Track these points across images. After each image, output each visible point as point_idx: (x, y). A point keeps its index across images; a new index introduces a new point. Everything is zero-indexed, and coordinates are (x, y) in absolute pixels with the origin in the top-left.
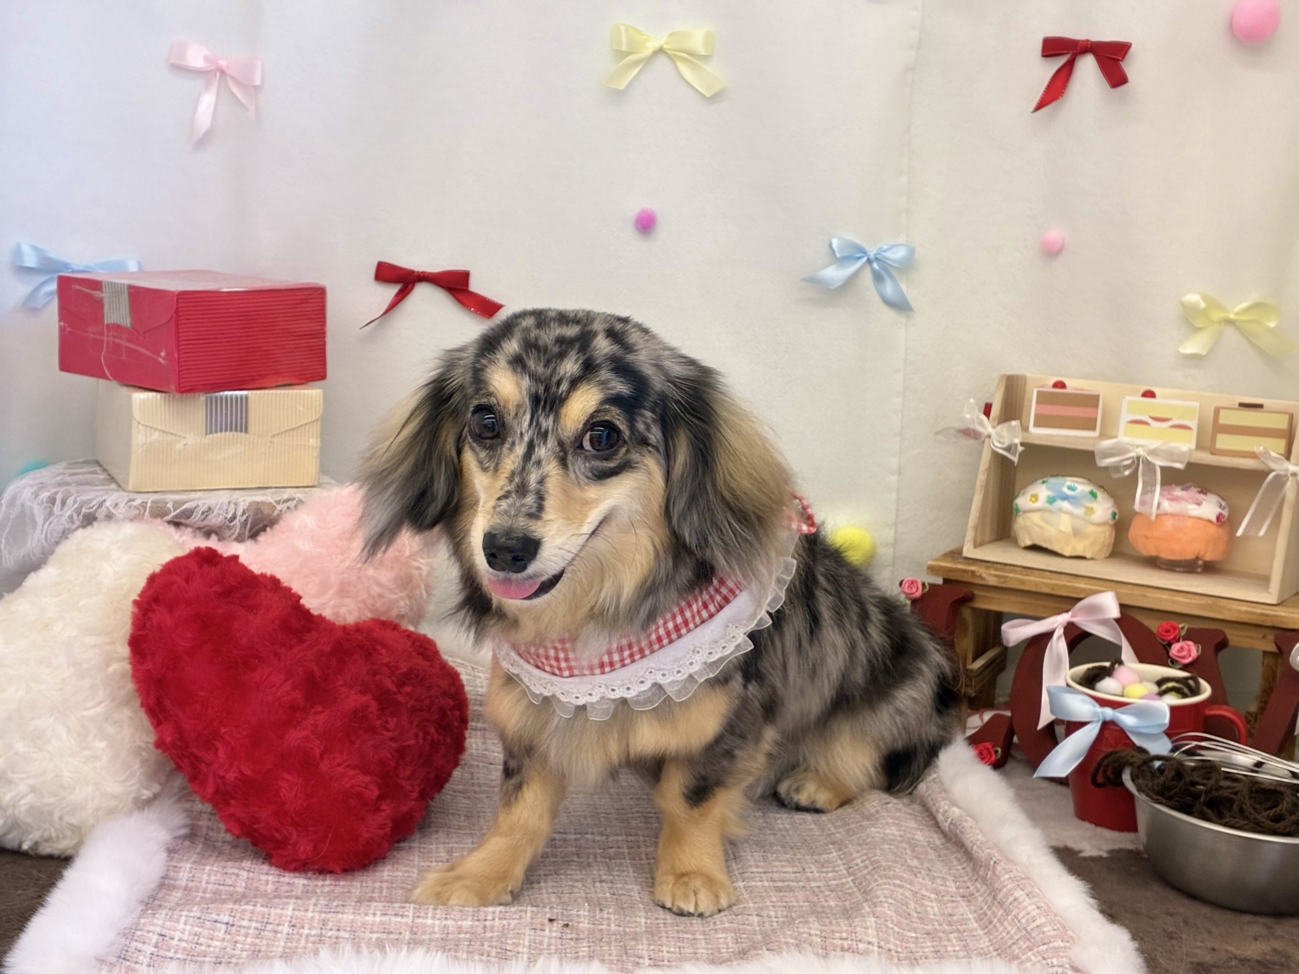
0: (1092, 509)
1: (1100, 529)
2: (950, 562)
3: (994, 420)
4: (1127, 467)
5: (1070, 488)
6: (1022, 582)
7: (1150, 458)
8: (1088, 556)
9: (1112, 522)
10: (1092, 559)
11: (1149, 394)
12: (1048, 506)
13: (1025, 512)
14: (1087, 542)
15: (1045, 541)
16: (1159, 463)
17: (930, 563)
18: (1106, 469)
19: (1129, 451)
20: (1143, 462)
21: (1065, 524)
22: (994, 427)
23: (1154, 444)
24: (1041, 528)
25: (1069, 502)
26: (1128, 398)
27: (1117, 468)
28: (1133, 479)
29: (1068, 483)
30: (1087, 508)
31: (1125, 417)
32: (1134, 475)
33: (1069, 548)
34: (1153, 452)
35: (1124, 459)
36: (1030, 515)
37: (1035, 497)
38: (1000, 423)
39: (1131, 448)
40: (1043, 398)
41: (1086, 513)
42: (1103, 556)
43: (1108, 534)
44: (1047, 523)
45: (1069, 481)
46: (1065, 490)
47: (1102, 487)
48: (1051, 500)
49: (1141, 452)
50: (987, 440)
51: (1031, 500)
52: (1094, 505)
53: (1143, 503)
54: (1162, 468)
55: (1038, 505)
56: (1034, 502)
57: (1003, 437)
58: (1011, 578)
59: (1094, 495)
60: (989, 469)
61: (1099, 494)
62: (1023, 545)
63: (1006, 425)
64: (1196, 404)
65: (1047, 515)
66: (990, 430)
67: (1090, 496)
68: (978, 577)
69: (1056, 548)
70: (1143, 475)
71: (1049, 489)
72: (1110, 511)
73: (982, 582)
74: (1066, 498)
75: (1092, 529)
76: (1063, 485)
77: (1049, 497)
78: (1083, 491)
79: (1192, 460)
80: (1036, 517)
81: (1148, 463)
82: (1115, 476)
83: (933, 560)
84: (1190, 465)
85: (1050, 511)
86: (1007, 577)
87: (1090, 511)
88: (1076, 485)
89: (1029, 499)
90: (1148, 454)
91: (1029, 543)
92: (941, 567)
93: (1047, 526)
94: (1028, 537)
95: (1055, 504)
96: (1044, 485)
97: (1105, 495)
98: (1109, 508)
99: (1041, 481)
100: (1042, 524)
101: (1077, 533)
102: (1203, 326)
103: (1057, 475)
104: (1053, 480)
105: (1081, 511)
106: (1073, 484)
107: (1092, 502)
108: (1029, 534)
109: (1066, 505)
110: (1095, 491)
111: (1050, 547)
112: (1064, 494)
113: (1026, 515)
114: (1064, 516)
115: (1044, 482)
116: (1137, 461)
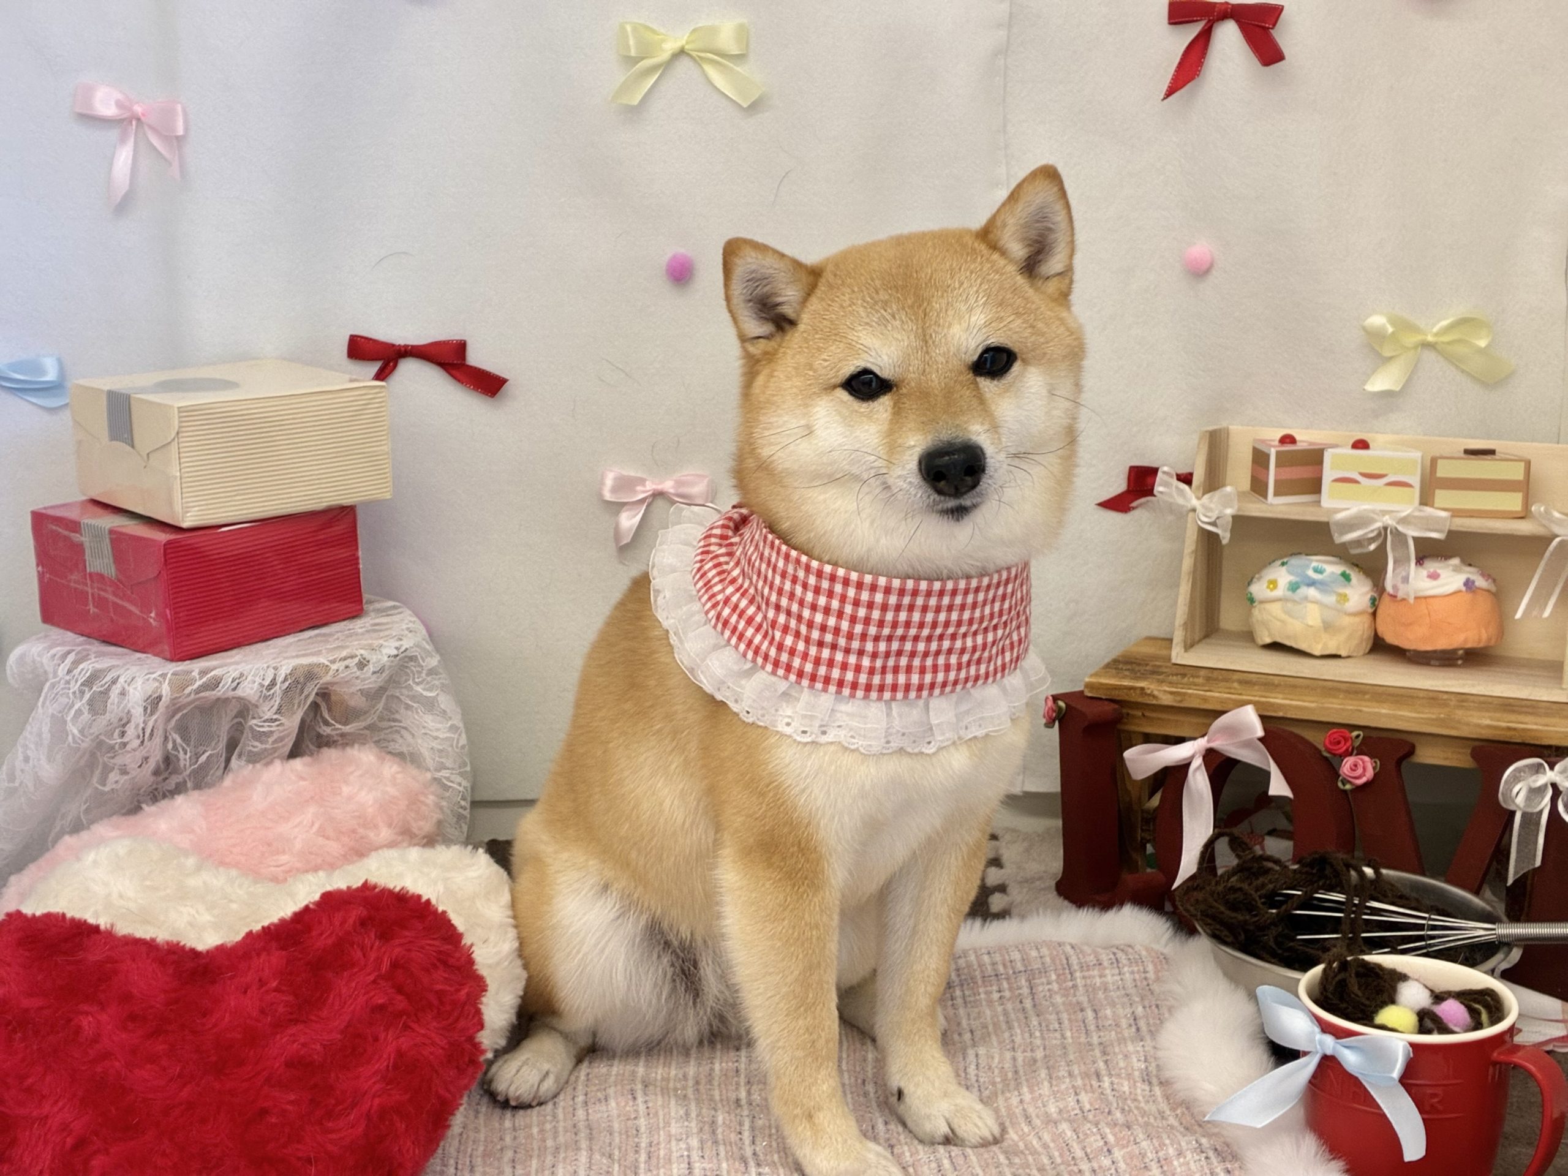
0: (1346, 595)
1: (1357, 619)
4: (1373, 540)
5: (1316, 570)
7: (1400, 528)
8: (1342, 653)
9: (1371, 611)
10: (1348, 657)
11: (1361, 445)
12: (1289, 593)
13: (1261, 602)
14: (1342, 637)
15: (1288, 637)
16: (1412, 532)
17: (1087, 680)
18: (1344, 544)
19: (1373, 521)
20: (1391, 532)
21: (1313, 616)
23: (1402, 510)
24: (1282, 621)
25: (1317, 588)
27: (1358, 543)
28: (1381, 556)
29: (1314, 564)
30: (1340, 595)
32: (1382, 548)
33: (1320, 647)
34: (1404, 521)
35: (1367, 532)
36: (1267, 606)
37: (1273, 584)
39: (1375, 516)
41: (1338, 602)
42: (1361, 653)
43: (1366, 626)
44: (1290, 616)
45: (1316, 561)
46: (1310, 573)
47: (1357, 566)
48: (1294, 587)
49: (1388, 520)
50: (1191, 515)
51: (1268, 587)
52: (1348, 591)
54: (1415, 539)
55: (1279, 592)
56: (1272, 590)
57: (1210, 510)
58: (1190, 695)
59: (1346, 577)
60: (1196, 551)
61: (1355, 576)
62: (1261, 643)
63: (1217, 494)
64: (1417, 455)
65: (1289, 605)
66: (1195, 502)
67: (1342, 579)
68: (1149, 695)
69: (1302, 646)
70: (1393, 550)
71: (1289, 572)
72: (1369, 596)
73: (1154, 702)
74: (1312, 583)
75: (1347, 621)
76: (1308, 567)
77: (1290, 583)
78: (1333, 573)
79: (1454, 528)
80: (1275, 609)
81: (1397, 534)
84: (1451, 534)
85: (1294, 601)
86: (1185, 694)
87: (1344, 598)
88: (1325, 566)
89: (1265, 586)
90: (1398, 523)
91: (1268, 640)
92: (1102, 684)
93: (1290, 620)
94: (1266, 633)
95: (1298, 591)
96: (1285, 567)
97: (1362, 576)
98: (1367, 593)
99: (1280, 562)
100: (1284, 617)
101: (1328, 627)
102: (1393, 354)
103: (1300, 554)
104: (1294, 561)
105: (1331, 599)
106: (1320, 565)
107: (1345, 586)
108: (1268, 630)
109: (1312, 592)
110: (1348, 572)
111: (1295, 646)
112: (1309, 578)
113: (1262, 606)
114: (1310, 606)
115: (1283, 564)
116: (1383, 532)
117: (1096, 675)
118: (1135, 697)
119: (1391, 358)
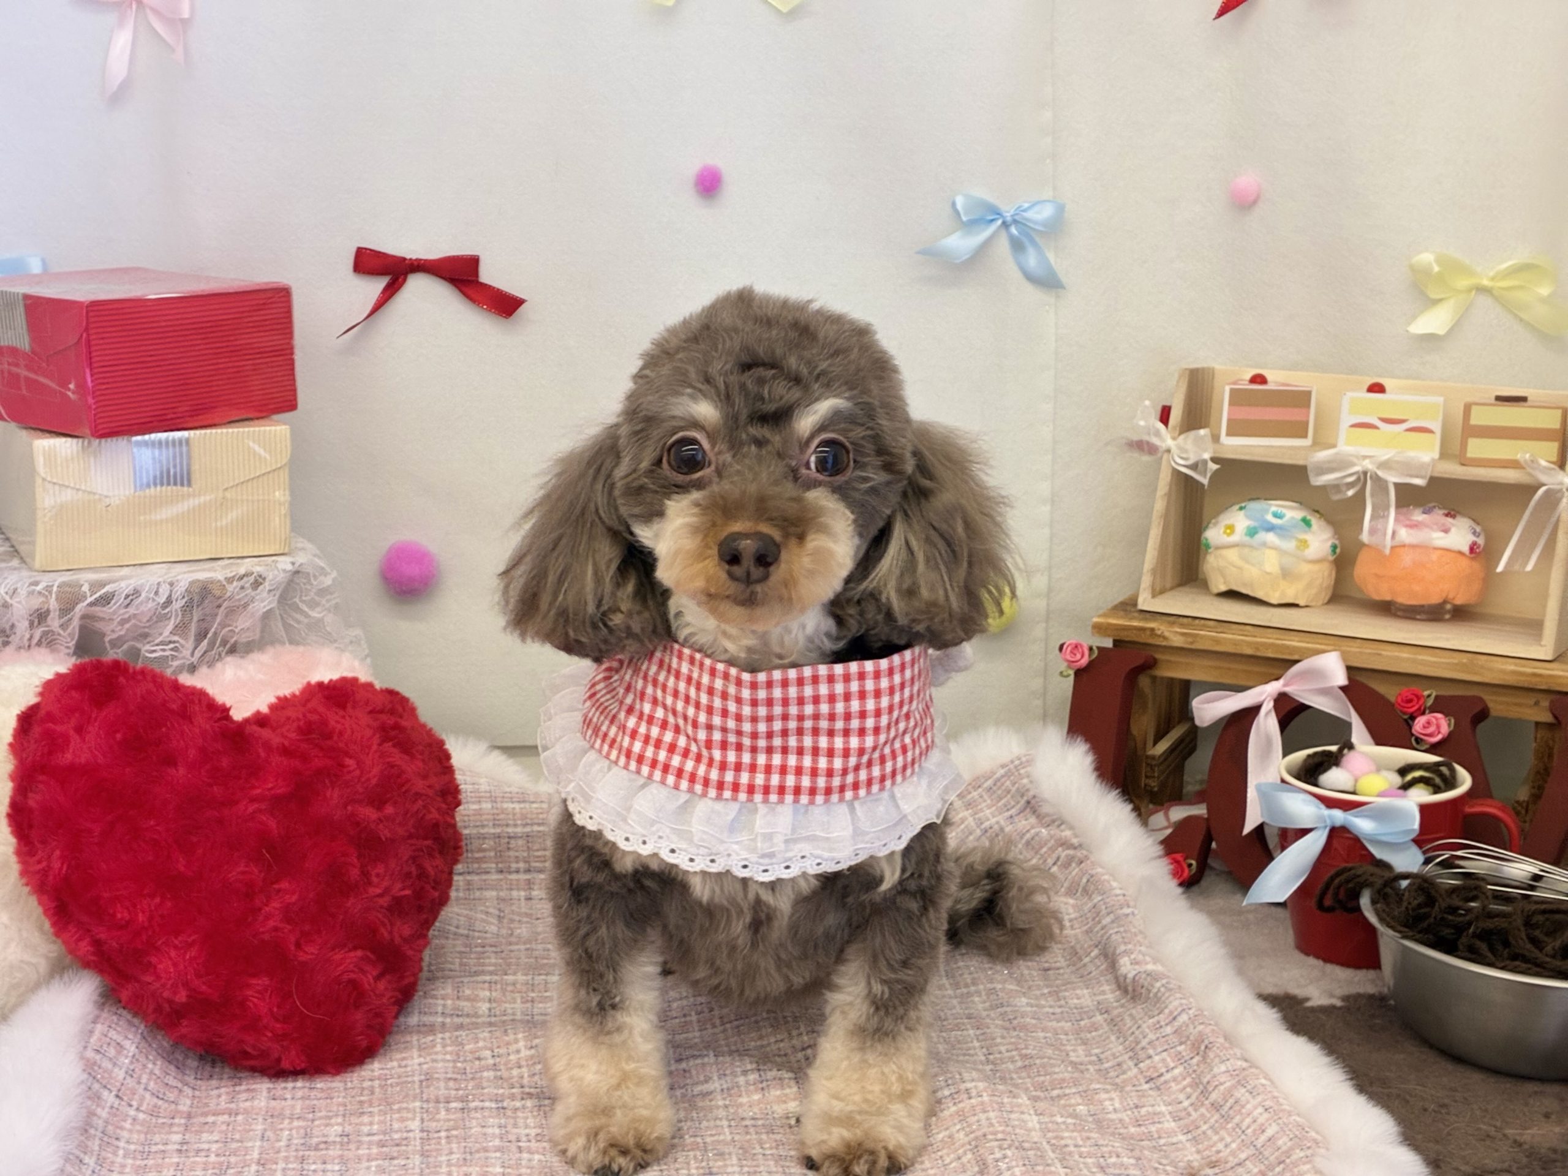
0: (1306, 541)
1: (1316, 567)
2: (1122, 617)
3: (1174, 428)
4: (1350, 485)
5: (1276, 515)
6: (1217, 641)
7: (1380, 473)
8: (1302, 603)
9: (1331, 558)
10: (1307, 606)
11: (1377, 388)
12: (1248, 538)
13: (1218, 548)
14: (1300, 585)
15: (1245, 585)
16: (1392, 478)
17: (1095, 620)
18: (1323, 488)
19: (1353, 465)
20: (1371, 477)
21: (1271, 563)
22: (1174, 439)
23: (1385, 455)
24: (1240, 568)
25: (1275, 533)
26: (1350, 394)
27: (1336, 487)
28: (1359, 502)
29: (1274, 509)
30: (1301, 541)
31: (1347, 419)
32: (1360, 495)
33: (1277, 594)
34: (1385, 465)
35: (1347, 475)
36: (1225, 552)
37: (1231, 529)
38: (1181, 433)
39: (1355, 460)
40: (1238, 398)
41: (1298, 548)
42: (1320, 603)
43: (1326, 574)
44: (1247, 562)
45: (1275, 506)
46: (1270, 518)
47: (1317, 512)
48: (1252, 532)
49: (1368, 465)
50: (1165, 456)
51: (1225, 532)
52: (1308, 537)
53: (1372, 532)
54: (1396, 485)
55: (1235, 538)
56: (1229, 535)
57: (1186, 451)
58: (1203, 637)
59: (1306, 522)
60: (1169, 495)
61: (1314, 521)
62: (1216, 591)
63: (1192, 434)
64: (1441, 399)
65: (1246, 550)
66: (1170, 442)
67: (1303, 524)
68: (1159, 636)
69: (1259, 594)
70: (1372, 495)
71: (1247, 517)
72: (1329, 543)
73: (1164, 643)
74: (1271, 528)
75: (1305, 568)
76: (1267, 511)
77: (1248, 528)
78: (1293, 518)
79: (1436, 474)
80: (1232, 555)
81: (1377, 481)
82: (1336, 497)
83: (1099, 616)
84: (1434, 481)
85: (1251, 547)
86: (1197, 635)
87: (1304, 544)
88: (1284, 511)
89: (1222, 531)
90: (1378, 468)
91: (1223, 588)
92: (1110, 625)
93: (1247, 566)
94: (1222, 580)
95: (1257, 536)
96: (1242, 512)
97: (1323, 523)
98: (1327, 540)
99: (1237, 507)
100: (1240, 563)
101: (1286, 574)
102: (1442, 296)
103: (1258, 499)
104: (1255, 506)
105: (1291, 545)
106: (1280, 510)
107: (1305, 532)
108: (1224, 576)
109: (1271, 538)
110: (1309, 517)
111: (1251, 594)
112: (1269, 522)
113: (1219, 552)
114: (1268, 552)
115: (1241, 509)
116: (1363, 477)
117: (1104, 615)
118: (1144, 638)
119: (1440, 300)
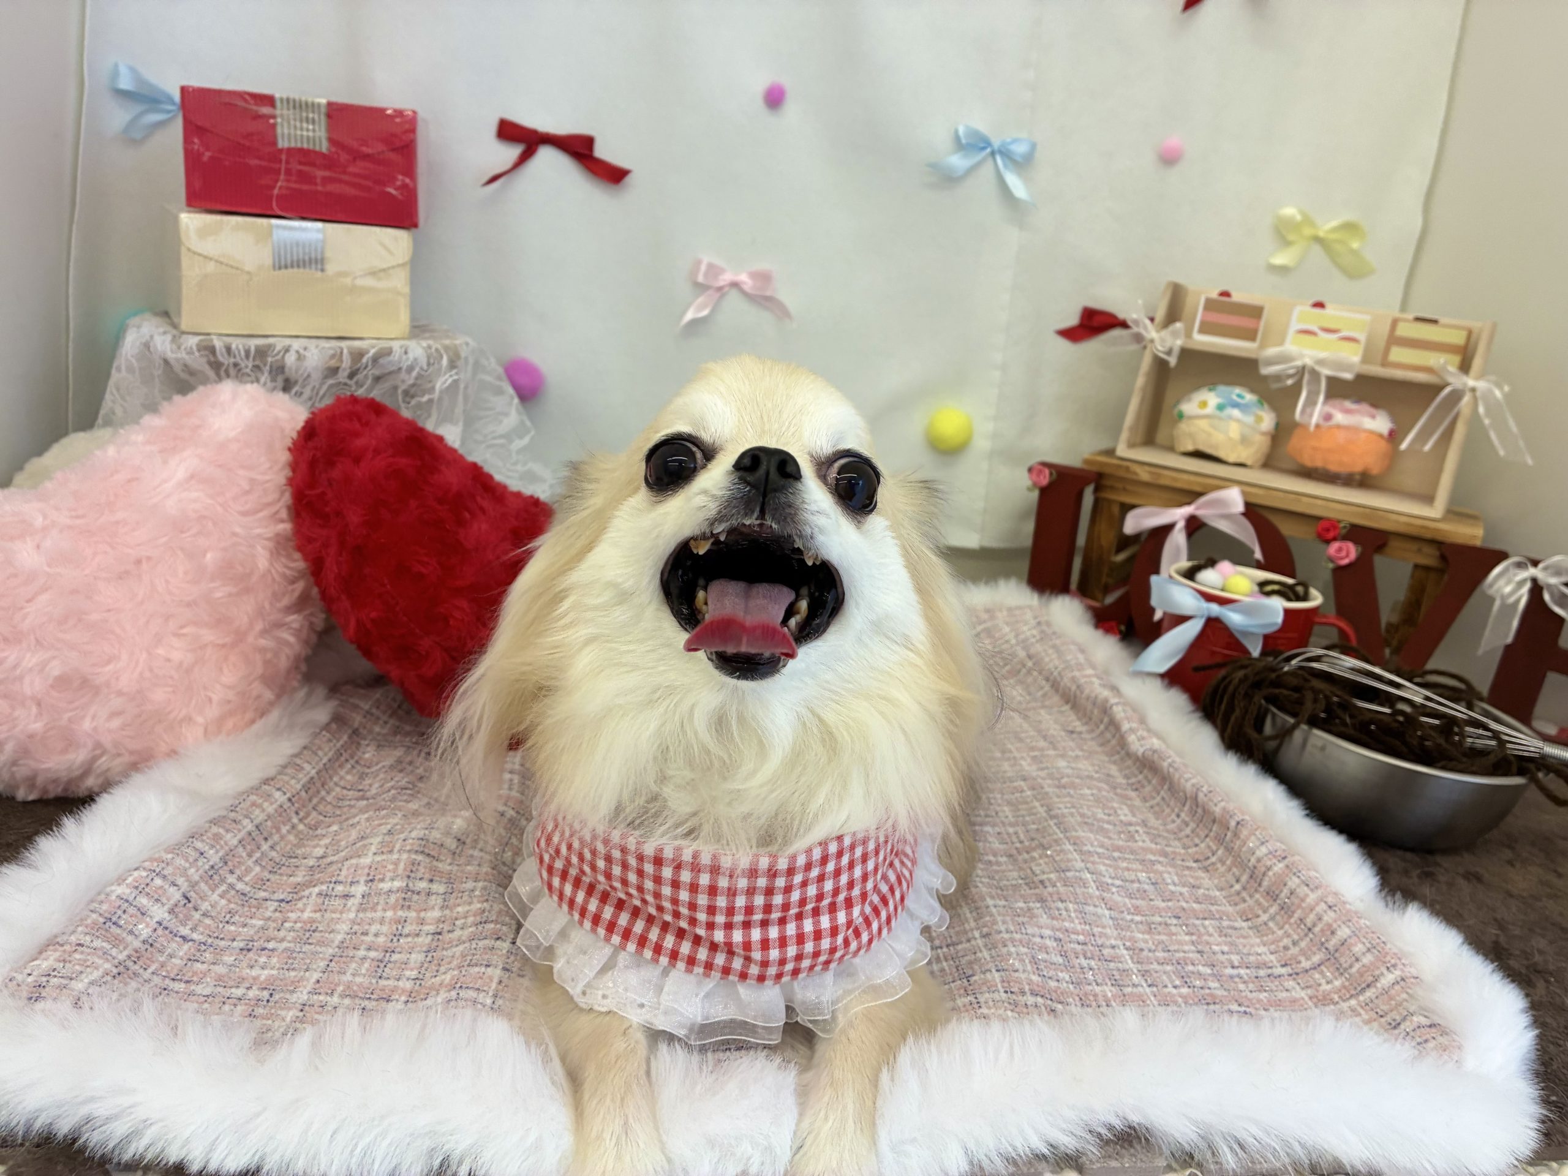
0: (1259, 418)
1: (1262, 438)
3: (1158, 325)
4: (1291, 376)
5: (1239, 396)
7: (1317, 368)
8: (1249, 463)
9: (1273, 432)
10: (1249, 466)
11: (1319, 305)
12: (1218, 413)
13: (1190, 417)
14: (1250, 451)
15: (1209, 448)
16: (1326, 372)
18: (1269, 377)
19: (1294, 360)
20: (1308, 371)
21: (1234, 431)
22: (1157, 332)
23: (1323, 355)
24: (1207, 435)
25: (1238, 410)
26: (1298, 308)
27: (1280, 377)
28: (1296, 389)
29: (1237, 392)
30: (1255, 417)
31: (1295, 325)
32: (1298, 384)
33: (1234, 456)
34: (1321, 362)
35: (1288, 368)
36: (1195, 421)
37: (1204, 404)
38: (1163, 327)
39: (1296, 357)
40: (1210, 305)
41: (1253, 422)
42: (1258, 464)
44: (1215, 430)
45: (1238, 390)
46: (1235, 397)
48: (1221, 407)
49: (1308, 361)
50: (1149, 344)
51: (1197, 406)
52: (1260, 415)
53: (1303, 411)
54: (1327, 378)
55: (1206, 411)
56: (1200, 408)
57: (1164, 341)
59: (1259, 406)
60: (1149, 373)
62: (1183, 449)
64: (1370, 317)
65: (1216, 421)
66: (1153, 334)
67: (1256, 406)
69: (1221, 454)
70: (1309, 383)
71: (1218, 396)
74: (1236, 405)
75: (1256, 438)
76: (1232, 393)
77: (1218, 404)
78: (1249, 400)
79: (1361, 372)
80: (1203, 424)
81: (1315, 375)
84: (1359, 377)
85: (1220, 419)
87: (1257, 419)
88: (1245, 394)
89: (1195, 405)
90: (1315, 364)
93: (1213, 433)
95: (1224, 411)
96: (1214, 393)
98: (1274, 418)
99: (1209, 388)
100: (1209, 430)
101: (1244, 440)
103: (1227, 383)
104: (1222, 388)
105: (1249, 419)
106: (1241, 393)
107: (1258, 412)
108: (1192, 440)
109: (1236, 413)
110: (1261, 401)
111: (1213, 454)
112: (1232, 400)
113: (1191, 420)
114: (1233, 423)
115: (1212, 390)
116: (1302, 370)
